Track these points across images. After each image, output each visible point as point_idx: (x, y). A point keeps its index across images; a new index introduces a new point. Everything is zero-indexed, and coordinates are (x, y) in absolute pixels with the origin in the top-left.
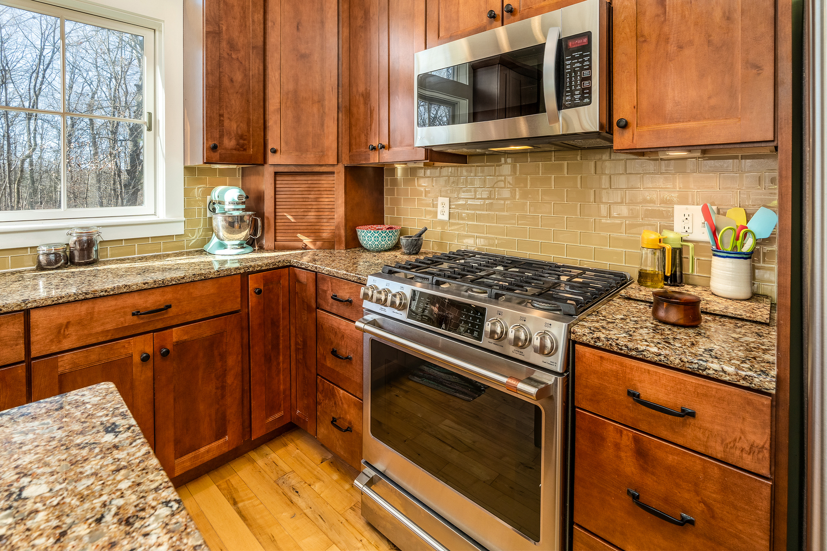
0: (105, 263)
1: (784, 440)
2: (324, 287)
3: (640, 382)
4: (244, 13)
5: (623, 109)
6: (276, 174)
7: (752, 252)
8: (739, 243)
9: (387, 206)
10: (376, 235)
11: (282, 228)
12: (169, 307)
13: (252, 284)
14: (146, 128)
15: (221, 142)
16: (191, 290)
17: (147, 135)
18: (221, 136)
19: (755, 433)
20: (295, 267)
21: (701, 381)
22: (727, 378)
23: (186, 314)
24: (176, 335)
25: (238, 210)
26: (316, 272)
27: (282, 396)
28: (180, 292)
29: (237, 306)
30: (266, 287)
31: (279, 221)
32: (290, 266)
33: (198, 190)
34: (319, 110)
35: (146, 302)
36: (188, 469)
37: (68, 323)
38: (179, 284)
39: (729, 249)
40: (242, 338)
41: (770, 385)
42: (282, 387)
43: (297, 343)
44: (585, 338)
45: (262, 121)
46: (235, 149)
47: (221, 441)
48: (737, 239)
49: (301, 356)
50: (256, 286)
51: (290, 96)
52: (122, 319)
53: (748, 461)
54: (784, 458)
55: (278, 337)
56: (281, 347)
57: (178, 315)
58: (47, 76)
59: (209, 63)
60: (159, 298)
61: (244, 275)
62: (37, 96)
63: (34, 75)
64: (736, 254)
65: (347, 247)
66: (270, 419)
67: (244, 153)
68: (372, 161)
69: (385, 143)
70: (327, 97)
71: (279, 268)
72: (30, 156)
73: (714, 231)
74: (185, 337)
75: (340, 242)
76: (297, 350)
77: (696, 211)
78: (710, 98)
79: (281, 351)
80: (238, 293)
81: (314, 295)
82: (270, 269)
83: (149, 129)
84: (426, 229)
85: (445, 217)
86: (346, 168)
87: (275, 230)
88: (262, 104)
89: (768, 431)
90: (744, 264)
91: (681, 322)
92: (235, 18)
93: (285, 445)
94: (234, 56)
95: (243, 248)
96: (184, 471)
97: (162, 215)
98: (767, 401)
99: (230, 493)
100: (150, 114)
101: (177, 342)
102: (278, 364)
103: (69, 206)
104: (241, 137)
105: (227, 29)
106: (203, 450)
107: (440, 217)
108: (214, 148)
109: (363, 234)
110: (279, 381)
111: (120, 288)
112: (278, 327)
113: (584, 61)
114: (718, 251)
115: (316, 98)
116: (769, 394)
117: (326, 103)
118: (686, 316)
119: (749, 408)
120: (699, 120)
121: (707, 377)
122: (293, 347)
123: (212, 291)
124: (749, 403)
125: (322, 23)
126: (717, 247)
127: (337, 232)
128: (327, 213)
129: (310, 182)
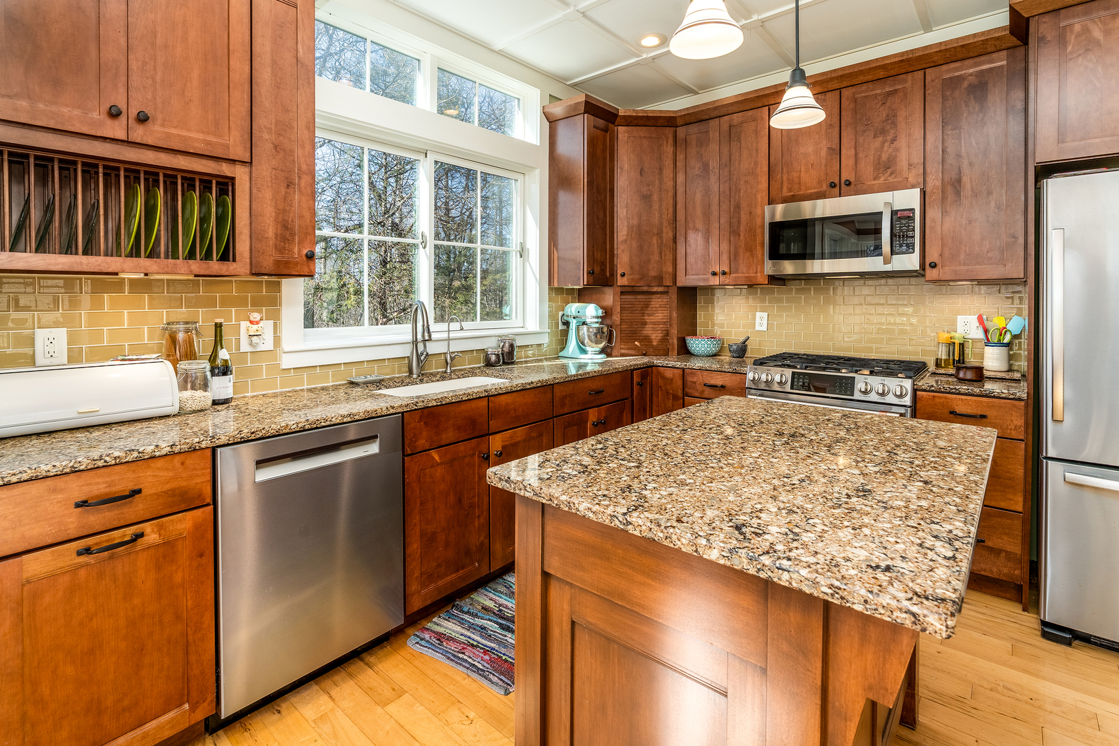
1: (1031, 422)
2: (689, 379)
3: (957, 406)
4: (604, 162)
5: (932, 256)
6: (622, 293)
7: (1009, 343)
8: (1002, 337)
10: (709, 343)
11: (625, 338)
13: (636, 379)
15: (594, 268)
16: (611, 380)
18: (594, 263)
19: (1017, 420)
20: (659, 366)
21: (991, 400)
22: (1004, 395)
23: (608, 396)
25: (598, 322)
26: (684, 369)
28: (607, 380)
30: (642, 382)
31: (623, 332)
32: (653, 366)
33: (553, 307)
34: (658, 242)
35: (593, 385)
37: (566, 395)
38: (607, 375)
39: (996, 342)
41: (1024, 396)
44: (923, 387)
46: (600, 274)
48: (1001, 335)
51: (634, 229)
52: (584, 396)
53: (1014, 435)
54: (1030, 431)
60: (599, 384)
61: (633, 371)
64: (1000, 344)
65: (679, 354)
67: (603, 276)
68: (712, 284)
69: (727, 270)
70: (664, 230)
71: (648, 367)
73: (986, 331)
75: (673, 350)
77: (973, 320)
78: (988, 252)
80: (630, 384)
81: (681, 386)
82: (644, 368)
83: (522, 256)
84: (749, 338)
85: (764, 328)
86: (678, 288)
87: (620, 340)
89: (1023, 418)
90: (1005, 349)
91: (974, 378)
92: (599, 168)
94: (599, 199)
97: (533, 327)
98: (1022, 403)
100: (521, 244)
104: (603, 264)
105: (596, 178)
107: (758, 328)
108: (592, 273)
109: (691, 344)
113: (909, 226)
114: (988, 343)
115: (655, 231)
116: (1023, 400)
117: (664, 235)
118: (977, 375)
119: (1014, 409)
120: (981, 265)
121: (994, 397)
123: (619, 381)
124: (1014, 406)
125: (661, 170)
126: (988, 340)
127: (670, 341)
128: (662, 326)
129: (648, 300)
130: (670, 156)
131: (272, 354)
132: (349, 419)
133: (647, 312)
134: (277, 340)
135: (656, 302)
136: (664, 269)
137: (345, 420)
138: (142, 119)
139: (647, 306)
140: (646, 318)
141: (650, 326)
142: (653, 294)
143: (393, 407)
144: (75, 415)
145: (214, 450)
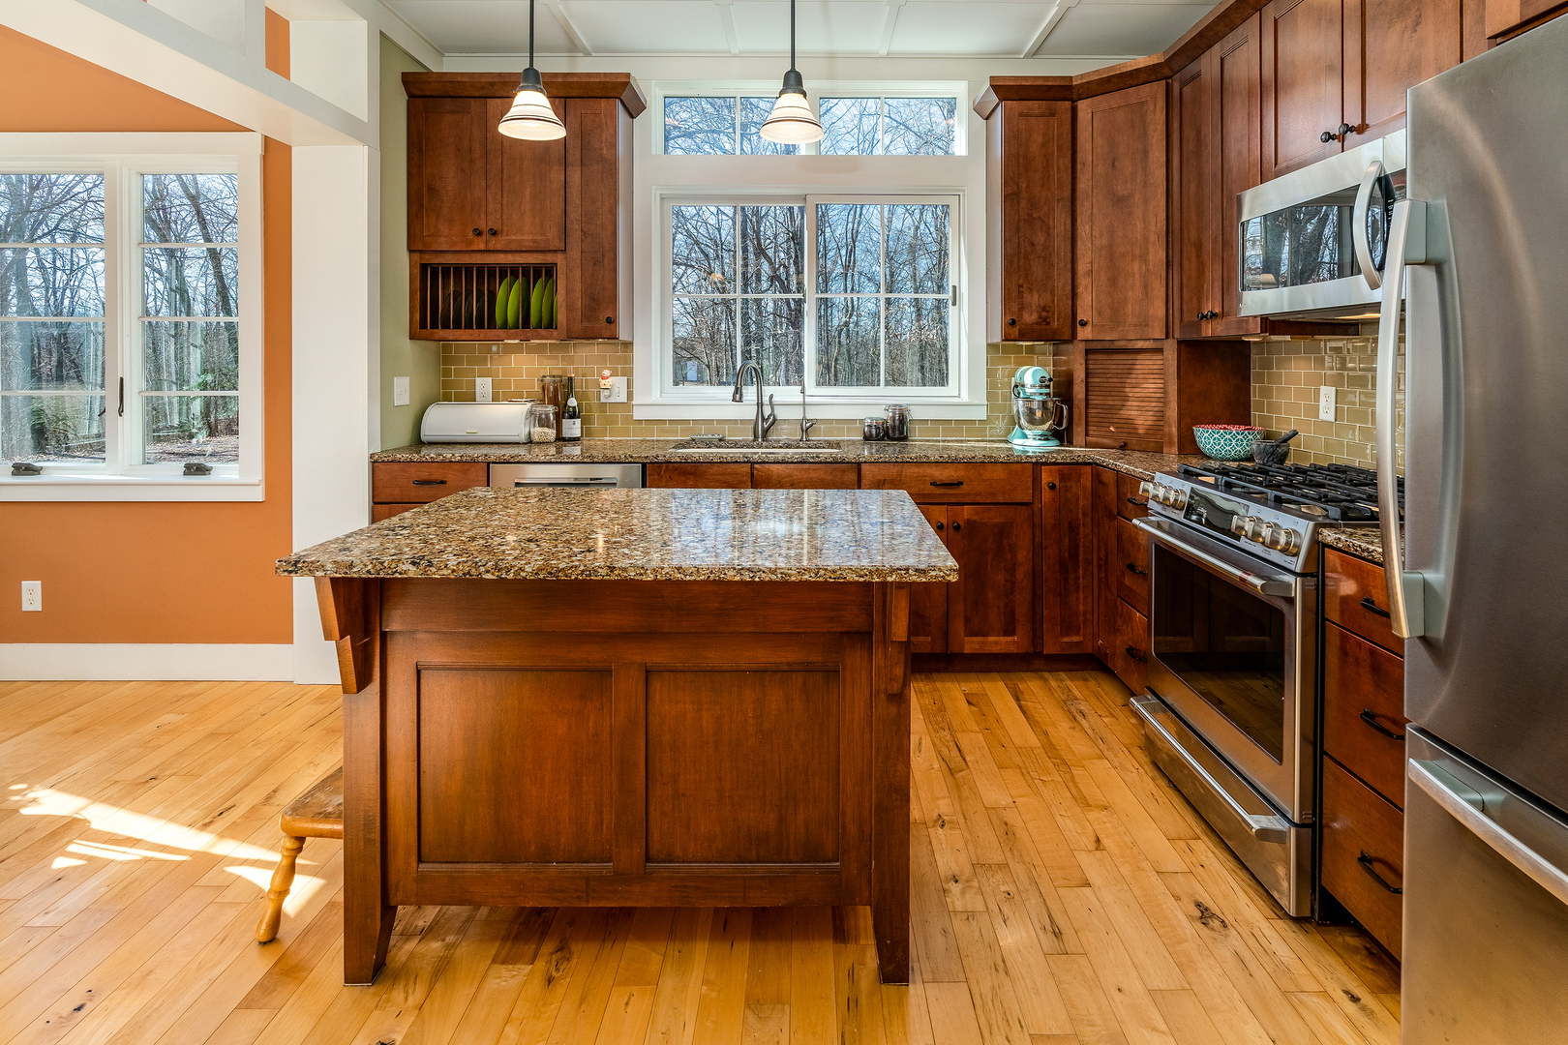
0: (913, 441)
2: (1122, 489)
4: (1047, 161)
6: (1088, 352)
9: (1254, 399)
11: (1095, 419)
12: (961, 483)
13: (1046, 478)
14: (950, 302)
15: (1020, 316)
16: (982, 472)
17: (952, 311)
18: (1021, 309)
20: (1100, 466)
23: (976, 494)
24: (967, 512)
25: (1041, 394)
26: (1117, 471)
27: (1081, 618)
28: (972, 471)
29: (1028, 499)
30: (1063, 484)
31: (1092, 411)
32: (1096, 465)
33: (1001, 370)
34: (1141, 270)
35: (942, 474)
36: (976, 652)
37: (885, 480)
38: (971, 464)
40: (1034, 536)
42: (1081, 607)
43: (1099, 559)
44: (1329, 539)
45: (1070, 288)
46: (1037, 324)
47: (1010, 639)
49: (1103, 575)
50: (1050, 479)
51: (1104, 253)
52: (922, 486)
55: (1077, 546)
56: (1081, 559)
57: (968, 494)
58: (864, 212)
59: (1007, 230)
60: (953, 474)
61: (1037, 465)
62: (854, 242)
63: (852, 212)
65: (1181, 452)
66: (1066, 639)
67: (1048, 327)
68: (1204, 335)
69: (1217, 310)
70: (1152, 249)
71: (1077, 463)
72: (847, 324)
74: (975, 518)
75: (1171, 444)
76: (1099, 566)
79: (1081, 563)
80: (1030, 484)
82: (1068, 464)
83: (954, 304)
84: (1296, 433)
85: (1331, 416)
86: (1180, 342)
87: (1087, 422)
88: (1069, 266)
92: (1036, 171)
93: (1086, 680)
94: (1035, 216)
95: (1047, 439)
96: (972, 652)
97: (965, 398)
99: (1016, 692)
100: (954, 287)
101: (968, 520)
102: (1078, 578)
103: (887, 383)
104: (1044, 309)
105: (1028, 187)
106: (991, 639)
107: (1323, 416)
108: (1013, 323)
109: (1206, 435)
110: (1077, 599)
111: (920, 457)
112: (1078, 534)
115: (1137, 252)
117: (1153, 257)
122: (1095, 563)
123: (1002, 476)
125: (1146, 152)
127: (1166, 429)
128: (1154, 404)
129: (1130, 362)
130: (1159, 127)
131: (628, 405)
132: (589, 460)
133: (1129, 381)
134: (630, 395)
135: (1145, 364)
136: (1151, 312)
137: (585, 460)
138: (494, 233)
139: (1129, 372)
140: (1127, 390)
141: (1135, 404)
142: (1140, 352)
143: (632, 457)
144: (465, 434)
145: (488, 464)
